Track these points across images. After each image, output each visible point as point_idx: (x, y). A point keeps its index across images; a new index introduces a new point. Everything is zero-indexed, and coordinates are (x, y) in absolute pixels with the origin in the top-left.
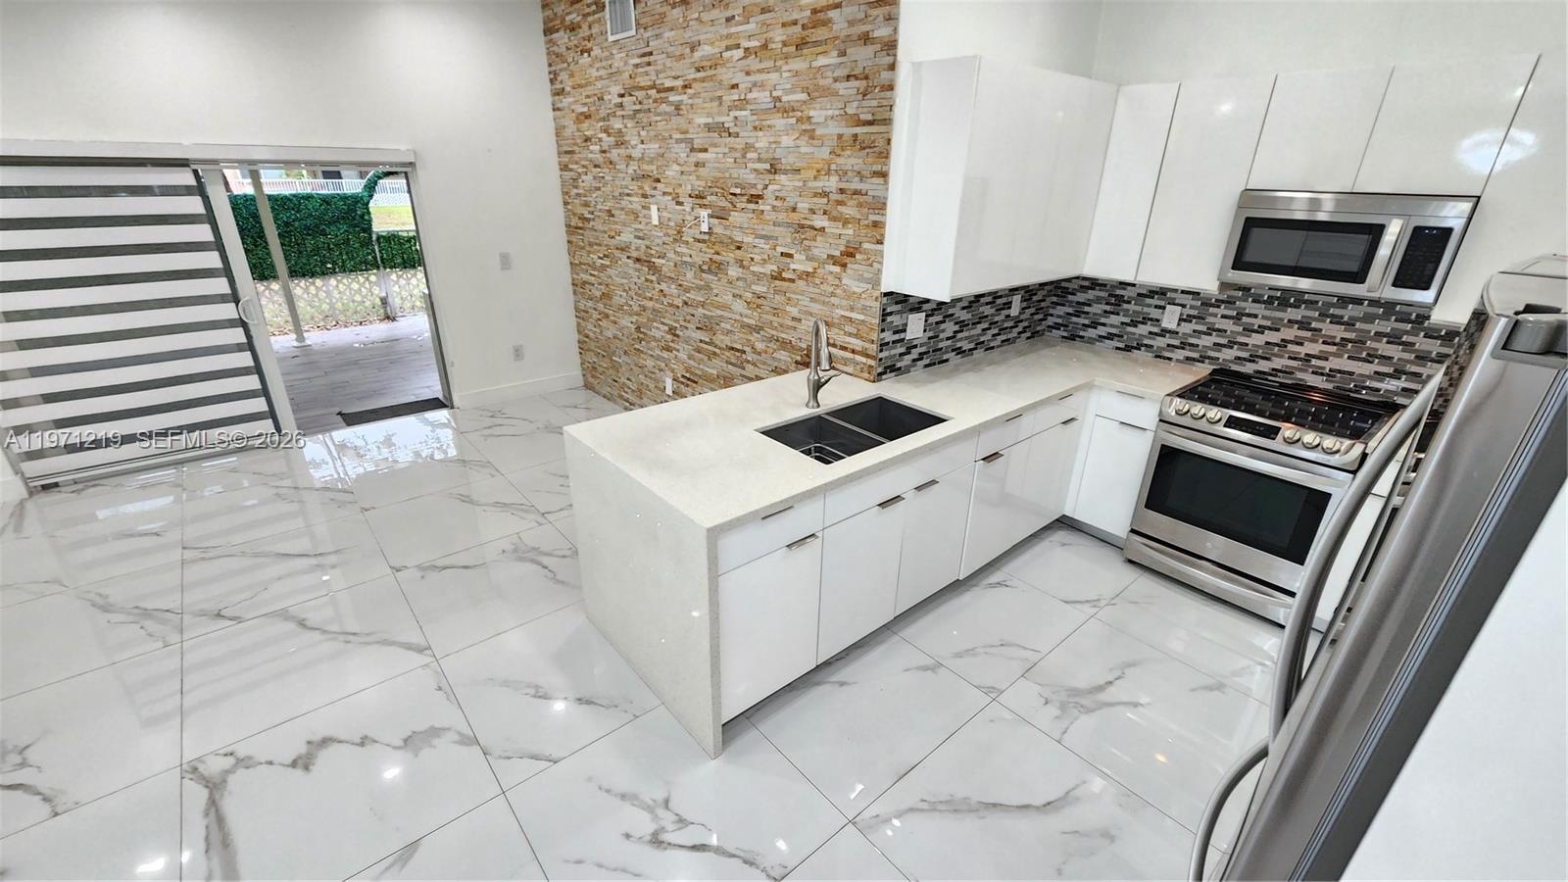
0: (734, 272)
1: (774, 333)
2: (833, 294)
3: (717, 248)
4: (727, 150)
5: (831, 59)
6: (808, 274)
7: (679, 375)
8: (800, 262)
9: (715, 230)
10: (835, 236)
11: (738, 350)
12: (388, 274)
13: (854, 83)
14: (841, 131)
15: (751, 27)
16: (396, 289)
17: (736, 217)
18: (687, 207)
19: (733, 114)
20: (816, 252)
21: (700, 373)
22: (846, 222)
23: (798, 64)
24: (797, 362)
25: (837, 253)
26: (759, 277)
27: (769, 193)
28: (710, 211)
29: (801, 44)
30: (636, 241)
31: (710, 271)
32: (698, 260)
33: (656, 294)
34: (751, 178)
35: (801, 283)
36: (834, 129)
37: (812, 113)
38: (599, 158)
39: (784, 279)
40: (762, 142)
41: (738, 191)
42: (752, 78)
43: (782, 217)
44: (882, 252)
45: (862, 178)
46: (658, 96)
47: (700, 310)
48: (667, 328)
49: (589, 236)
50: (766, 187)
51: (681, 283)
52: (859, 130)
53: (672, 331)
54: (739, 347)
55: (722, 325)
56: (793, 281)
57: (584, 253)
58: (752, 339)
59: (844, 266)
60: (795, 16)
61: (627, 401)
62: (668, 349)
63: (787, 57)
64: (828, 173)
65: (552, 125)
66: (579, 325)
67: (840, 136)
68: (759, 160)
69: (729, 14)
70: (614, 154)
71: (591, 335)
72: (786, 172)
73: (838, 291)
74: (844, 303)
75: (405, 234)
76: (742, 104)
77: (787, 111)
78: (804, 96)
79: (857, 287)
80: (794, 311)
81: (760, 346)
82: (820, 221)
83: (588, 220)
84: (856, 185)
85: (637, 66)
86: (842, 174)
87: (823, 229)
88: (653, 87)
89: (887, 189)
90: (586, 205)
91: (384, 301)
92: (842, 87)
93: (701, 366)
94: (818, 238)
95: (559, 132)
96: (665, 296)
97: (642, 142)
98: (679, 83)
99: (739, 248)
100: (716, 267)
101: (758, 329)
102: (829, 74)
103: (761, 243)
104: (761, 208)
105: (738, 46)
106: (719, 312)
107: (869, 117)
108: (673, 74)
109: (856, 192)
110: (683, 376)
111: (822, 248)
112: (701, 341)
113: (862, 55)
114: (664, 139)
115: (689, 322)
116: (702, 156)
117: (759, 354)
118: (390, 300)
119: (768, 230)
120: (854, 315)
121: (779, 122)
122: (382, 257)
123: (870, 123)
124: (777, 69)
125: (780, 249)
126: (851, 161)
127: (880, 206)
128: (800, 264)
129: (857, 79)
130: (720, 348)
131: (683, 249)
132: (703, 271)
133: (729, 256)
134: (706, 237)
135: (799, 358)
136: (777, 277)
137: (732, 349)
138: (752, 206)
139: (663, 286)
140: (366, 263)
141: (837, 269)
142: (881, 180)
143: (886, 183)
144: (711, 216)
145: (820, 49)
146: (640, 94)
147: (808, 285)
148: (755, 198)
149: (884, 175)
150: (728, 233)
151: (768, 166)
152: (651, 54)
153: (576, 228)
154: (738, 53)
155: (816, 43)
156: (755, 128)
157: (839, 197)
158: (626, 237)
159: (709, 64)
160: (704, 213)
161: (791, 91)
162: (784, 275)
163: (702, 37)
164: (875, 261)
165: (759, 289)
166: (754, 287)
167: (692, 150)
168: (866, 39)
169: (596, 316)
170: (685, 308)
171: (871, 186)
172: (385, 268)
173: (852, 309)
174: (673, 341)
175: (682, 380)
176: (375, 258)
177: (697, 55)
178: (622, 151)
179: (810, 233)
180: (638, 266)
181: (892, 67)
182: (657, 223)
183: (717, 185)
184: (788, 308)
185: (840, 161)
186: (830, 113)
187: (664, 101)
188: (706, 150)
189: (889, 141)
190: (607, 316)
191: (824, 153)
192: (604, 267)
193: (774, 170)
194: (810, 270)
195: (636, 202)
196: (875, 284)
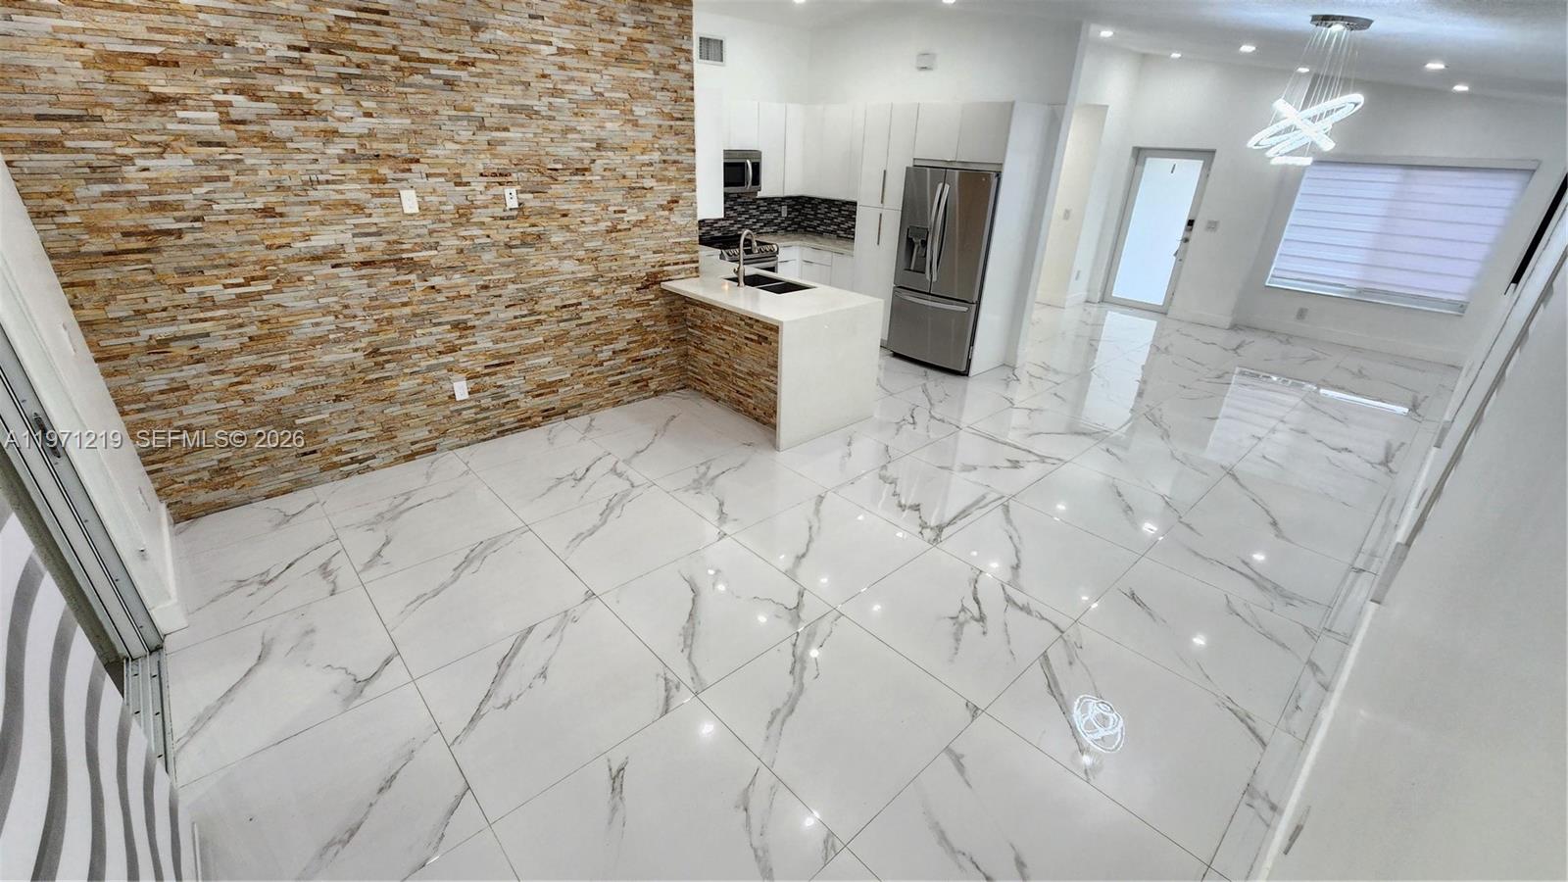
0: (557, 238)
1: (614, 275)
2: (665, 230)
3: (533, 220)
4: (540, 131)
5: (649, 75)
6: (641, 221)
7: (479, 369)
8: (633, 214)
9: (527, 204)
10: (662, 193)
11: (572, 305)
13: (665, 93)
14: (661, 122)
17: (560, 189)
18: (480, 187)
20: (647, 204)
21: (518, 350)
22: (670, 181)
23: (615, 72)
24: (638, 289)
25: (665, 203)
26: (593, 235)
27: (598, 167)
28: (519, 188)
29: (618, 59)
30: (357, 240)
31: (524, 244)
32: (502, 237)
34: (576, 154)
35: (636, 230)
36: (655, 121)
39: (620, 230)
40: (586, 126)
41: (557, 166)
43: (612, 183)
44: (695, 196)
45: (678, 152)
46: (404, 64)
47: (511, 287)
48: (449, 327)
50: (593, 161)
51: (470, 268)
52: (672, 123)
53: (461, 326)
54: (575, 301)
55: (548, 290)
56: (628, 230)
58: (589, 289)
59: (671, 210)
60: (612, 37)
61: (353, 460)
62: (453, 349)
63: (606, 65)
64: (653, 149)
67: (660, 126)
68: (584, 141)
69: (534, 12)
72: (613, 150)
73: (668, 227)
74: (673, 233)
76: (556, 92)
77: (611, 104)
78: (626, 96)
79: (681, 222)
80: (632, 252)
81: (597, 292)
82: (648, 183)
84: (674, 157)
86: (663, 150)
87: (651, 188)
88: (394, 51)
89: (694, 159)
92: (658, 95)
93: (516, 343)
94: (648, 195)
96: (439, 291)
97: (368, 115)
98: (454, 58)
99: (565, 215)
100: (534, 239)
101: (595, 278)
102: (647, 84)
103: (592, 207)
104: (589, 178)
105: (550, 44)
106: (542, 280)
107: (680, 116)
108: (441, 46)
109: (675, 162)
110: (486, 367)
112: (516, 318)
113: (674, 79)
114: (422, 113)
115: (492, 305)
117: (598, 298)
119: (600, 195)
120: (681, 240)
121: (602, 112)
123: (681, 119)
124: (601, 72)
125: (611, 209)
126: (670, 141)
127: (692, 169)
128: (633, 215)
129: (668, 91)
130: (546, 313)
131: (473, 232)
132: (511, 247)
133: (544, 225)
134: (515, 213)
135: (639, 285)
136: (611, 230)
137: (565, 306)
138: (579, 178)
139: (436, 281)
141: (667, 213)
142: (692, 154)
144: (517, 192)
145: (638, 66)
146: (356, 57)
147: (642, 229)
148: (582, 171)
150: (548, 204)
151: (594, 145)
154: (545, 50)
155: (633, 62)
156: (576, 114)
157: (662, 165)
158: (323, 240)
159: (506, 49)
160: (511, 190)
161: (613, 89)
162: (619, 227)
163: (488, 21)
164: (692, 204)
165: (591, 245)
166: (586, 245)
167: (482, 127)
168: (673, 68)
170: (484, 293)
171: (684, 158)
173: (680, 235)
174: (460, 337)
175: (487, 371)
177: (482, 36)
179: (639, 192)
180: (365, 271)
182: (416, 210)
183: (527, 162)
184: (626, 251)
185: (661, 142)
186: (650, 110)
187: (414, 71)
188: (506, 129)
191: (648, 136)
193: (599, 147)
194: (643, 218)
195: (354, 191)
196: (695, 216)
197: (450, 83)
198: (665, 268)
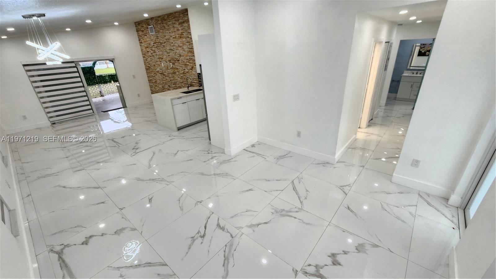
0: (177, 73)
2: (192, 75)
3: (174, 69)
4: (173, 53)
5: (185, 40)
9: (173, 66)
12: (101, 85)
13: (188, 43)
15: (173, 34)
16: (103, 89)
17: (176, 64)
18: (168, 63)
19: (173, 47)
22: (191, 63)
23: (180, 40)
25: (191, 68)
26: (181, 73)
29: (180, 37)
30: (160, 70)
31: (173, 74)
32: (171, 72)
33: (165, 79)
34: (177, 57)
37: (184, 47)
38: (151, 55)
40: (178, 52)
41: (175, 59)
42: (174, 42)
43: (183, 63)
44: (196, 67)
49: (151, 70)
50: (179, 59)
51: (169, 77)
52: (190, 50)
53: (169, 86)
54: (180, 86)
56: (186, 73)
57: (150, 74)
59: (192, 70)
60: (179, 33)
64: (187, 56)
65: (140, 49)
66: (151, 89)
67: (188, 51)
68: (178, 54)
69: (170, 32)
70: (154, 54)
71: (154, 90)
72: (182, 56)
75: (104, 75)
76: (174, 46)
77: (180, 47)
78: (182, 45)
79: (194, 73)
82: (188, 63)
83: (150, 67)
84: (191, 58)
85: (156, 39)
86: (189, 56)
87: (188, 65)
88: (159, 42)
90: (149, 64)
91: (100, 92)
92: (187, 43)
95: (142, 50)
96: (167, 80)
97: (159, 52)
98: (163, 42)
99: (177, 69)
100: (175, 73)
101: (182, 82)
102: (185, 42)
103: (180, 68)
105: (172, 37)
106: (176, 81)
107: (191, 48)
108: (162, 40)
109: (191, 59)
111: (189, 67)
113: (188, 39)
114: (162, 51)
116: (169, 54)
118: (102, 92)
119: (181, 65)
120: (195, 77)
121: (180, 48)
122: (99, 81)
123: (191, 49)
124: (178, 41)
125: (183, 69)
126: (190, 54)
127: (194, 61)
128: (186, 70)
131: (168, 70)
132: (172, 74)
133: (176, 71)
134: (172, 68)
136: (184, 73)
138: (178, 62)
139: (166, 78)
140: (95, 83)
141: (191, 70)
142: (194, 57)
143: (195, 57)
144: (172, 64)
146: (157, 44)
147: (188, 74)
148: (178, 61)
149: (194, 56)
150: (175, 67)
152: (158, 37)
153: (148, 69)
154: (172, 38)
155: (182, 37)
156: (176, 49)
157: (190, 59)
158: (158, 69)
159: (168, 39)
160: (171, 64)
161: (180, 44)
163: (166, 35)
164: (196, 69)
165: (182, 75)
166: (181, 75)
167: (167, 53)
168: (188, 37)
169: (154, 86)
171: (193, 58)
172: (100, 84)
176: (97, 81)
177: (166, 38)
178: (155, 53)
179: (187, 65)
180: (161, 75)
181: (192, 41)
182: (163, 66)
183: (172, 59)
185: (188, 54)
186: (186, 47)
187: (161, 45)
188: (169, 53)
189: (194, 51)
190: (156, 86)
191: (186, 53)
192: (154, 76)
193: (180, 56)
194: (188, 71)
195: (159, 63)
196: (196, 72)
197: (164, 46)
198: (193, 83)
